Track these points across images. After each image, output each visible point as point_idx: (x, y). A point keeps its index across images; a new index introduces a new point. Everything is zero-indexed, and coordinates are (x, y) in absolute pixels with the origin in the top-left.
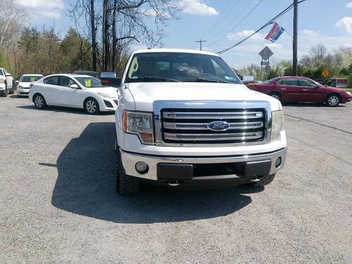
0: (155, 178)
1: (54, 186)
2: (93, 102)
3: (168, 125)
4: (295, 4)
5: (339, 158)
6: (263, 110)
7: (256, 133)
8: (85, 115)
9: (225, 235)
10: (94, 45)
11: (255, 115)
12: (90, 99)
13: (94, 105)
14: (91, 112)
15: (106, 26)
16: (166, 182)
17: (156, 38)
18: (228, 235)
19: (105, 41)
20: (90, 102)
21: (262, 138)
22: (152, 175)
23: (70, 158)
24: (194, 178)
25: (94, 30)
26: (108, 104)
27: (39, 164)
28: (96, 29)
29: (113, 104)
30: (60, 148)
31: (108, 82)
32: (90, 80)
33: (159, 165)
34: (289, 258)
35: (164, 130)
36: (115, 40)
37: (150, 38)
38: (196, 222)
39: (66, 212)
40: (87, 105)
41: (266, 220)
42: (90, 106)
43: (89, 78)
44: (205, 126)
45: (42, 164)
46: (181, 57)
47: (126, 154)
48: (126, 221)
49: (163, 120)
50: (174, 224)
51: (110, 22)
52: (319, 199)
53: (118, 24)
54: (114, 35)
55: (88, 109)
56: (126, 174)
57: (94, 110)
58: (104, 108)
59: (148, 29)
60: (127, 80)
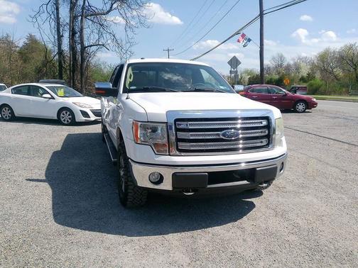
0: (170, 188)
1: (51, 202)
2: (68, 113)
3: (182, 135)
4: (261, 15)
5: (320, 161)
6: (267, 118)
7: (263, 140)
8: (60, 127)
9: (241, 241)
10: (60, 52)
11: (261, 123)
12: (65, 109)
13: (69, 115)
14: (66, 123)
15: (73, 33)
16: (180, 192)
17: (126, 46)
18: (244, 240)
19: (72, 48)
20: (64, 112)
21: (268, 145)
22: (167, 185)
23: (58, 172)
24: (209, 186)
25: (60, 37)
26: (85, 114)
28: (62, 36)
29: (90, 114)
30: (44, 162)
31: (103, 92)
32: (62, 90)
33: (174, 175)
34: (307, 257)
35: (178, 140)
36: (83, 48)
37: (119, 46)
38: (210, 229)
39: (74, 230)
40: (62, 115)
41: (274, 224)
42: (65, 117)
43: (61, 87)
44: (218, 135)
45: (30, 180)
46: (176, 67)
47: (137, 165)
48: (139, 234)
49: (177, 130)
50: (189, 234)
51: (77, 29)
52: (315, 200)
53: (86, 32)
54: (82, 43)
55: (62, 120)
56: (139, 185)
57: (70, 121)
58: (80, 118)
59: (117, 37)
60: (125, 91)
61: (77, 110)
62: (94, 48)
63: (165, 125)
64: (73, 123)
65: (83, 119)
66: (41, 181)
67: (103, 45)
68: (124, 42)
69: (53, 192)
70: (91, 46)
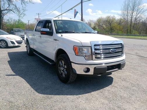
0: (92, 74)
2: (4, 42)
4: (82, 2)
6: (121, 44)
7: (121, 53)
12: (2, 41)
13: (5, 43)
14: (3, 47)
24: (107, 72)
26: (13, 43)
27: (7, 75)
29: (15, 43)
31: (45, 33)
33: (95, 68)
42: (2, 44)
44: (109, 51)
49: (95, 49)
55: (1, 46)
56: (77, 73)
57: (5, 46)
58: (10, 45)
59: (17, 7)
60: (57, 32)
61: (9, 41)
62: (6, 11)
63: (90, 47)
64: (7, 47)
65: (12, 45)
66: (14, 75)
67: (11, 10)
68: (21, 9)
69: (25, 80)
70: (4, 10)
